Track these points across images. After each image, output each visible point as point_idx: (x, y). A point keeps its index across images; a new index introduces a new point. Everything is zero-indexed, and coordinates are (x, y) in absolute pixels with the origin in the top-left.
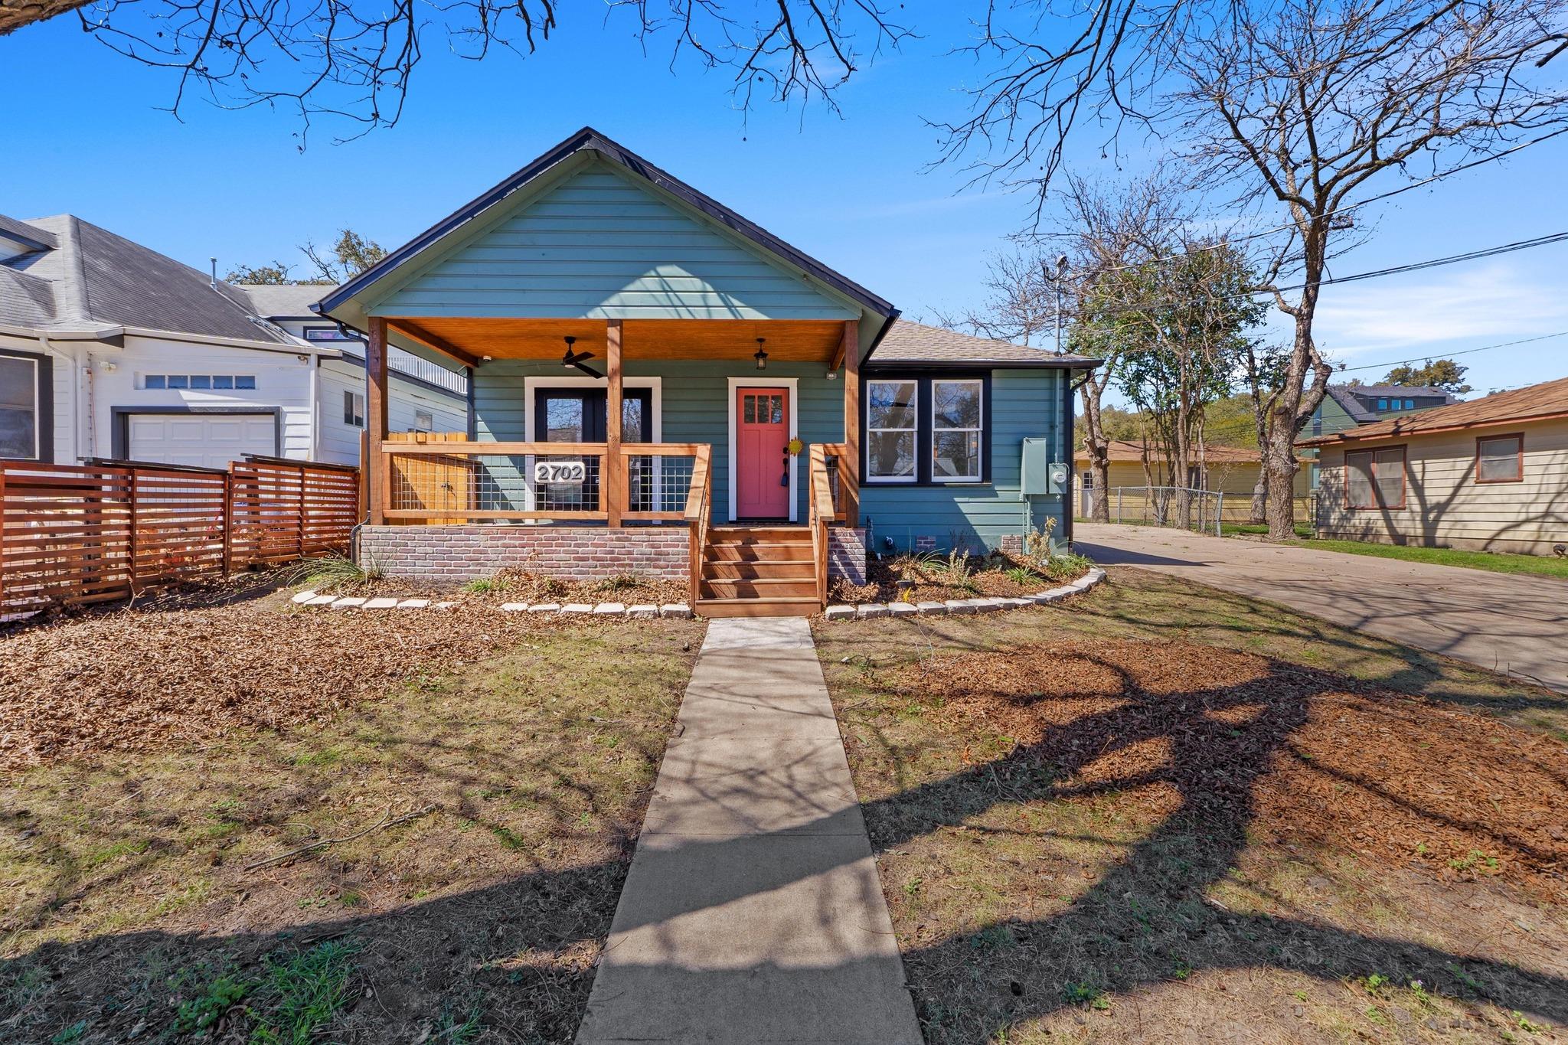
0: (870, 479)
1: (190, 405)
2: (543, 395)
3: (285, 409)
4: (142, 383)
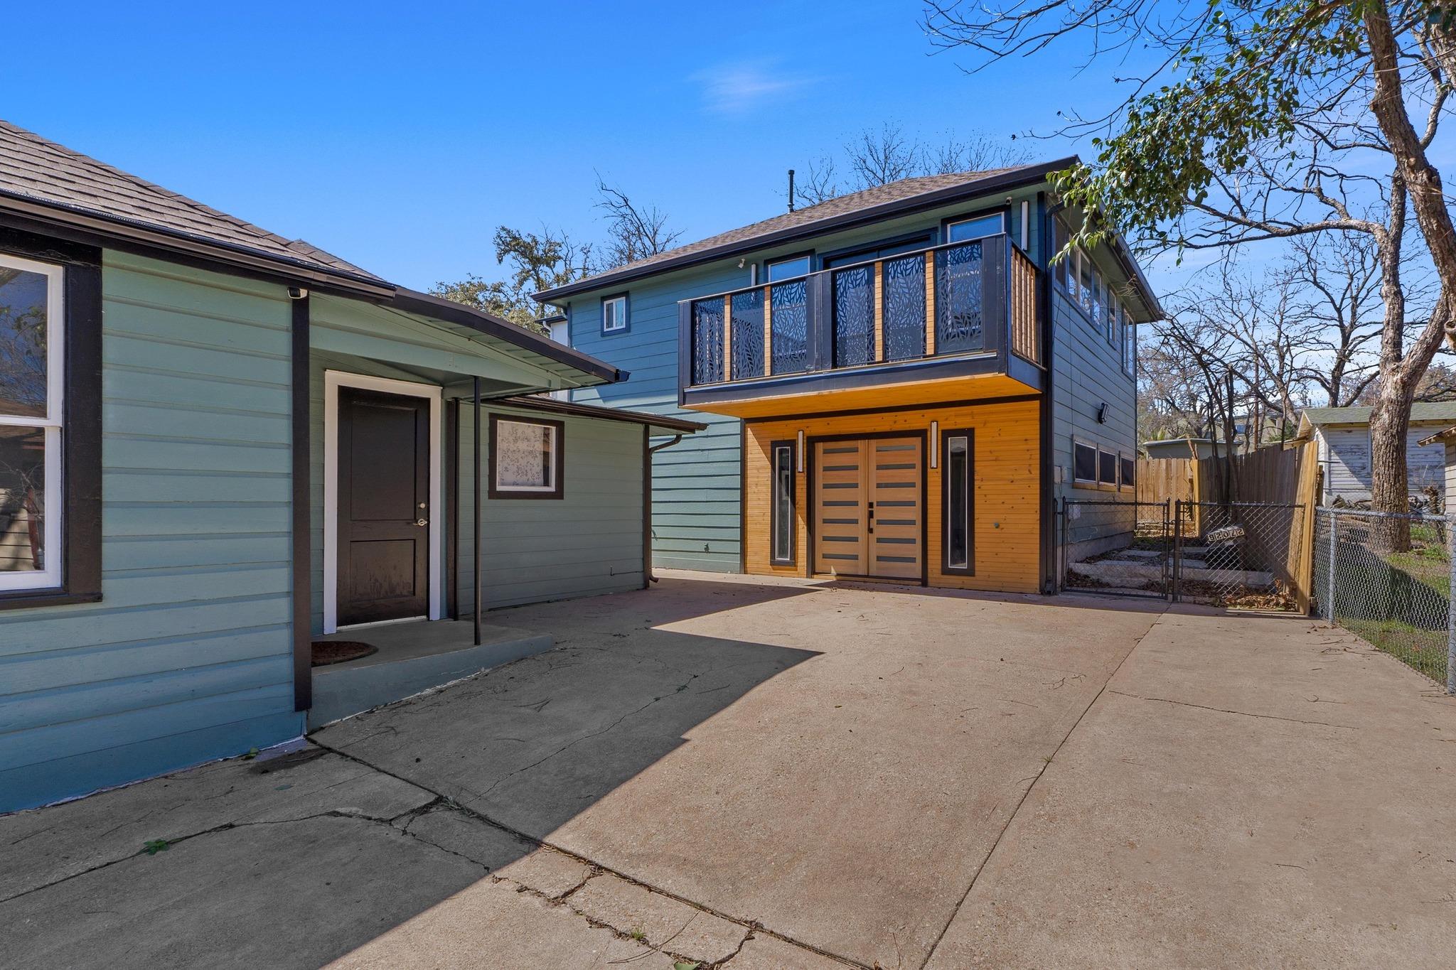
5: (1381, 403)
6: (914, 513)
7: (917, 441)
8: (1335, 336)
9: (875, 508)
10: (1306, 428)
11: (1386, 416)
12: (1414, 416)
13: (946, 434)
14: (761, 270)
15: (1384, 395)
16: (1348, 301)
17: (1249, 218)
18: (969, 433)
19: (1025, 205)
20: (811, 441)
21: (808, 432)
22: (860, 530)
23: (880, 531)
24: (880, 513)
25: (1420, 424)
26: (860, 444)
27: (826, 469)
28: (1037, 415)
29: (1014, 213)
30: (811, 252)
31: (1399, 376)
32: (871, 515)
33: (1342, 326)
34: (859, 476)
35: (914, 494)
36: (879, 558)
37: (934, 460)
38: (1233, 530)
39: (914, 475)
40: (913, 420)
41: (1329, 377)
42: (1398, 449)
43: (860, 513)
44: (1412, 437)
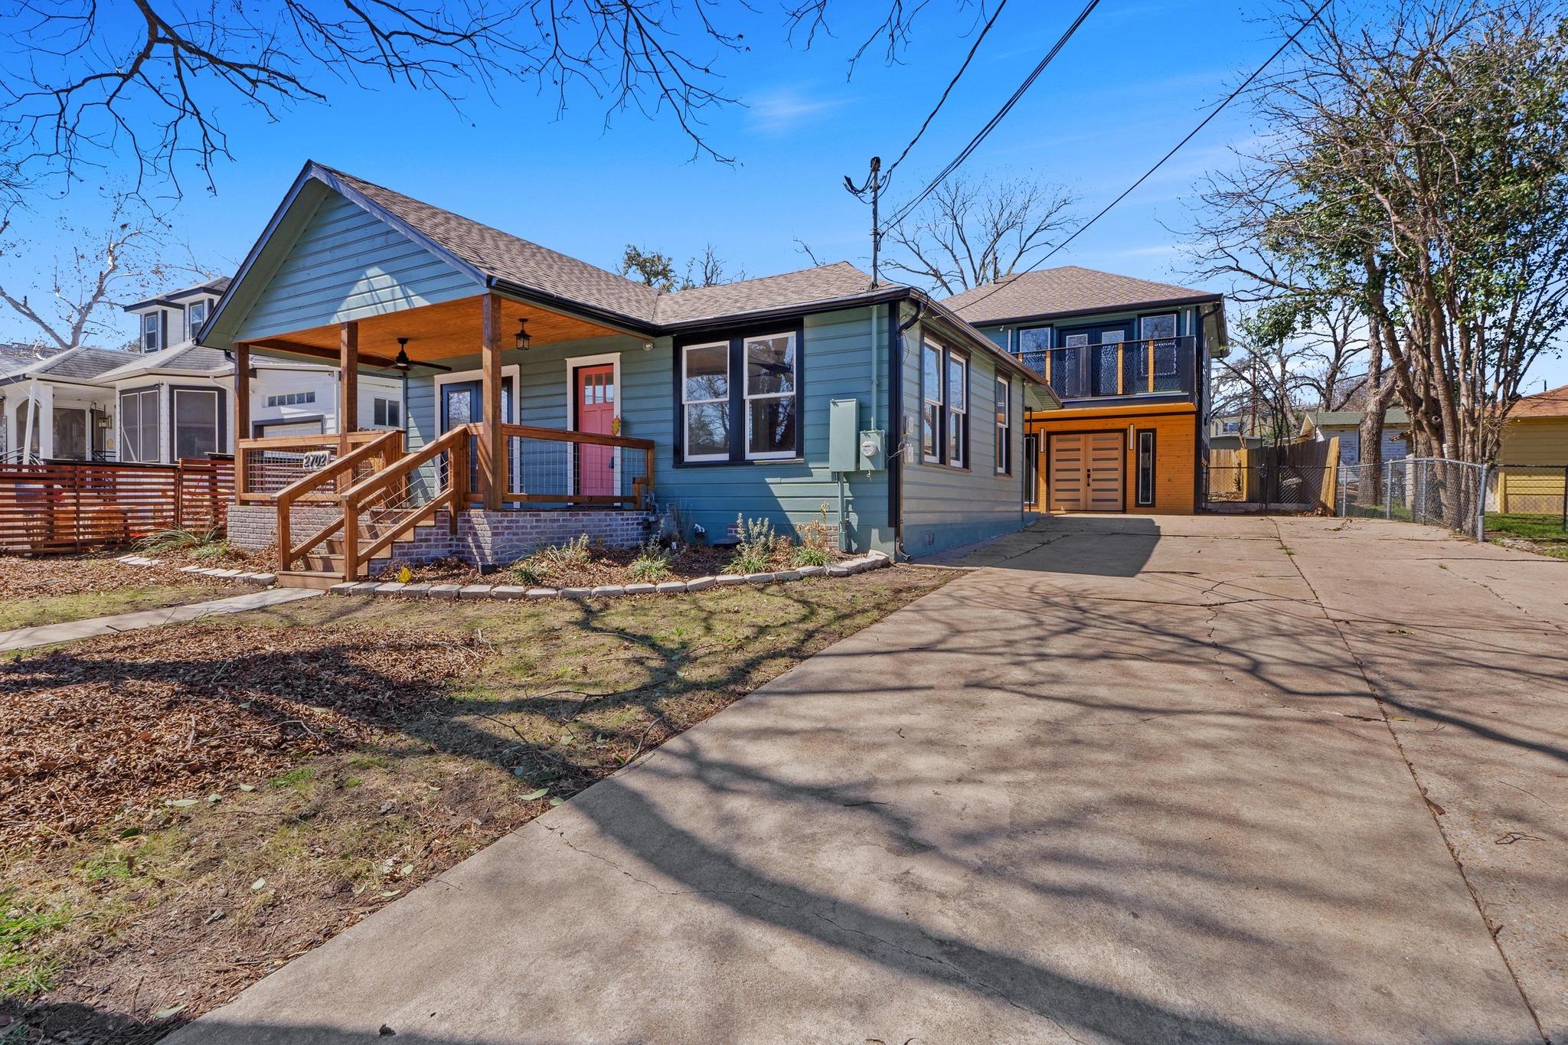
0: (688, 458)
1: (285, 417)
2: (446, 390)
3: (327, 416)
4: (267, 403)
5: (1367, 414)
6: (1118, 475)
7: (1120, 436)
8: (1330, 350)
9: (1091, 472)
10: (1308, 428)
11: (1369, 422)
12: (1388, 420)
13: (1138, 431)
14: (1015, 333)
15: (1369, 409)
16: (1341, 322)
17: (1279, 279)
18: (1154, 431)
19: (1188, 312)
20: (1049, 434)
21: (1047, 429)
22: (1081, 485)
23: (1095, 485)
24: (1094, 475)
25: (1392, 426)
26: (1082, 436)
27: (1058, 450)
28: (1194, 422)
29: (1182, 316)
30: (1051, 326)
31: (1378, 398)
32: (1089, 476)
33: (1336, 342)
34: (1080, 455)
35: (1118, 464)
36: (1093, 500)
37: (1131, 444)
38: (1295, 480)
39: (1118, 454)
40: (1119, 424)
41: (1323, 385)
42: (1377, 443)
43: (1082, 475)
44: (1386, 436)
